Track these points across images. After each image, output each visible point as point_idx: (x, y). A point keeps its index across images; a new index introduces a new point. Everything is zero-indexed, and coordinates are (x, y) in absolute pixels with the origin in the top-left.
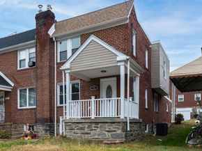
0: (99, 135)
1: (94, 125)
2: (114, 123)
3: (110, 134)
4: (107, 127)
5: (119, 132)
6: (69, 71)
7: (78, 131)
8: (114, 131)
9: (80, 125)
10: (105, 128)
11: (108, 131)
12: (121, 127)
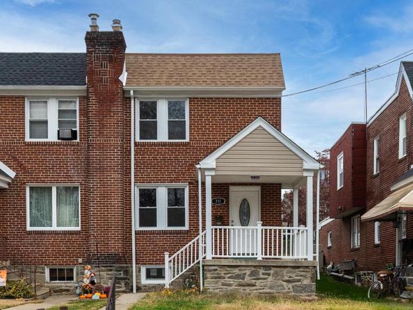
0: (271, 288)
1: (262, 271)
2: (298, 267)
3: (290, 285)
4: (286, 274)
5: (306, 282)
6: (213, 173)
7: (231, 281)
8: (299, 281)
9: (236, 271)
10: (283, 276)
11: (288, 281)
12: (309, 275)
